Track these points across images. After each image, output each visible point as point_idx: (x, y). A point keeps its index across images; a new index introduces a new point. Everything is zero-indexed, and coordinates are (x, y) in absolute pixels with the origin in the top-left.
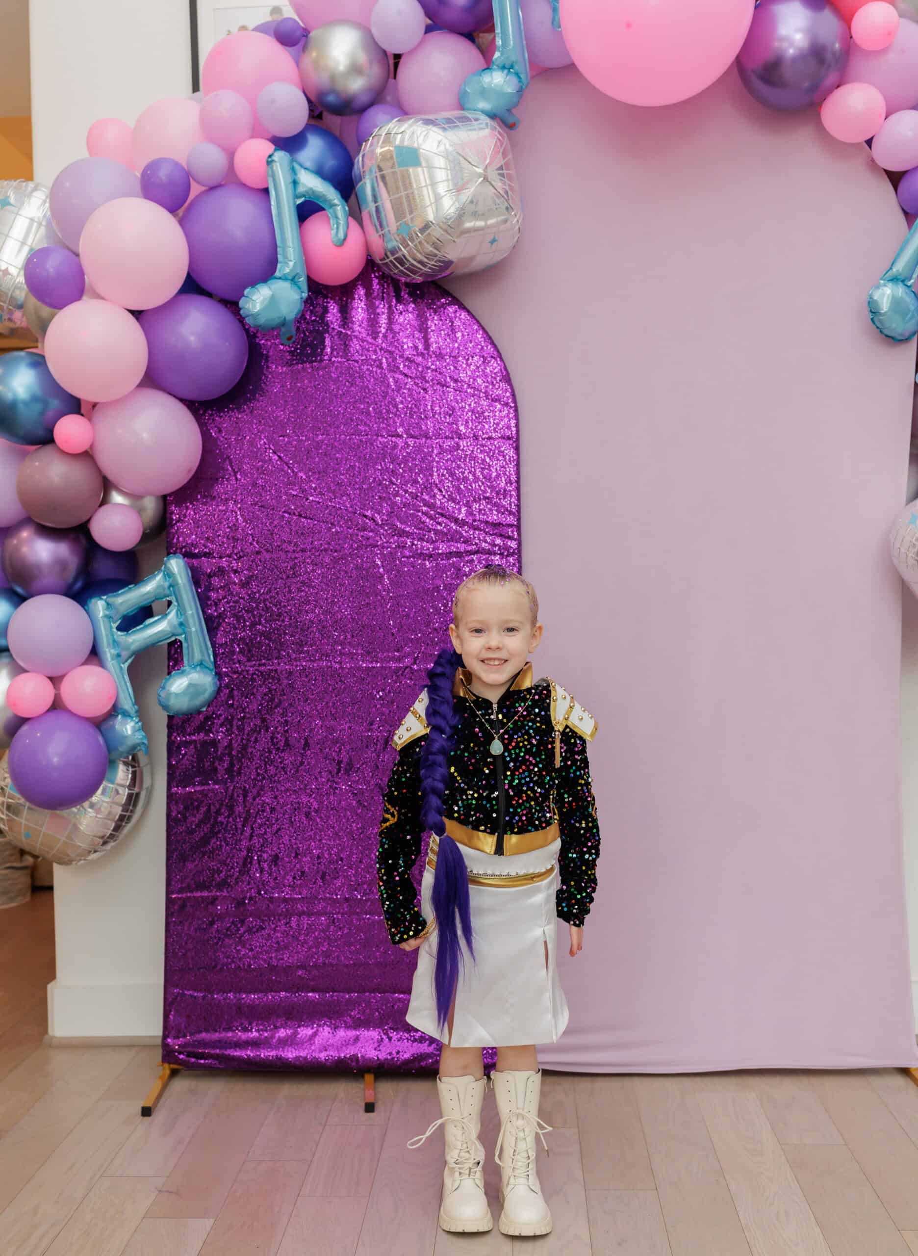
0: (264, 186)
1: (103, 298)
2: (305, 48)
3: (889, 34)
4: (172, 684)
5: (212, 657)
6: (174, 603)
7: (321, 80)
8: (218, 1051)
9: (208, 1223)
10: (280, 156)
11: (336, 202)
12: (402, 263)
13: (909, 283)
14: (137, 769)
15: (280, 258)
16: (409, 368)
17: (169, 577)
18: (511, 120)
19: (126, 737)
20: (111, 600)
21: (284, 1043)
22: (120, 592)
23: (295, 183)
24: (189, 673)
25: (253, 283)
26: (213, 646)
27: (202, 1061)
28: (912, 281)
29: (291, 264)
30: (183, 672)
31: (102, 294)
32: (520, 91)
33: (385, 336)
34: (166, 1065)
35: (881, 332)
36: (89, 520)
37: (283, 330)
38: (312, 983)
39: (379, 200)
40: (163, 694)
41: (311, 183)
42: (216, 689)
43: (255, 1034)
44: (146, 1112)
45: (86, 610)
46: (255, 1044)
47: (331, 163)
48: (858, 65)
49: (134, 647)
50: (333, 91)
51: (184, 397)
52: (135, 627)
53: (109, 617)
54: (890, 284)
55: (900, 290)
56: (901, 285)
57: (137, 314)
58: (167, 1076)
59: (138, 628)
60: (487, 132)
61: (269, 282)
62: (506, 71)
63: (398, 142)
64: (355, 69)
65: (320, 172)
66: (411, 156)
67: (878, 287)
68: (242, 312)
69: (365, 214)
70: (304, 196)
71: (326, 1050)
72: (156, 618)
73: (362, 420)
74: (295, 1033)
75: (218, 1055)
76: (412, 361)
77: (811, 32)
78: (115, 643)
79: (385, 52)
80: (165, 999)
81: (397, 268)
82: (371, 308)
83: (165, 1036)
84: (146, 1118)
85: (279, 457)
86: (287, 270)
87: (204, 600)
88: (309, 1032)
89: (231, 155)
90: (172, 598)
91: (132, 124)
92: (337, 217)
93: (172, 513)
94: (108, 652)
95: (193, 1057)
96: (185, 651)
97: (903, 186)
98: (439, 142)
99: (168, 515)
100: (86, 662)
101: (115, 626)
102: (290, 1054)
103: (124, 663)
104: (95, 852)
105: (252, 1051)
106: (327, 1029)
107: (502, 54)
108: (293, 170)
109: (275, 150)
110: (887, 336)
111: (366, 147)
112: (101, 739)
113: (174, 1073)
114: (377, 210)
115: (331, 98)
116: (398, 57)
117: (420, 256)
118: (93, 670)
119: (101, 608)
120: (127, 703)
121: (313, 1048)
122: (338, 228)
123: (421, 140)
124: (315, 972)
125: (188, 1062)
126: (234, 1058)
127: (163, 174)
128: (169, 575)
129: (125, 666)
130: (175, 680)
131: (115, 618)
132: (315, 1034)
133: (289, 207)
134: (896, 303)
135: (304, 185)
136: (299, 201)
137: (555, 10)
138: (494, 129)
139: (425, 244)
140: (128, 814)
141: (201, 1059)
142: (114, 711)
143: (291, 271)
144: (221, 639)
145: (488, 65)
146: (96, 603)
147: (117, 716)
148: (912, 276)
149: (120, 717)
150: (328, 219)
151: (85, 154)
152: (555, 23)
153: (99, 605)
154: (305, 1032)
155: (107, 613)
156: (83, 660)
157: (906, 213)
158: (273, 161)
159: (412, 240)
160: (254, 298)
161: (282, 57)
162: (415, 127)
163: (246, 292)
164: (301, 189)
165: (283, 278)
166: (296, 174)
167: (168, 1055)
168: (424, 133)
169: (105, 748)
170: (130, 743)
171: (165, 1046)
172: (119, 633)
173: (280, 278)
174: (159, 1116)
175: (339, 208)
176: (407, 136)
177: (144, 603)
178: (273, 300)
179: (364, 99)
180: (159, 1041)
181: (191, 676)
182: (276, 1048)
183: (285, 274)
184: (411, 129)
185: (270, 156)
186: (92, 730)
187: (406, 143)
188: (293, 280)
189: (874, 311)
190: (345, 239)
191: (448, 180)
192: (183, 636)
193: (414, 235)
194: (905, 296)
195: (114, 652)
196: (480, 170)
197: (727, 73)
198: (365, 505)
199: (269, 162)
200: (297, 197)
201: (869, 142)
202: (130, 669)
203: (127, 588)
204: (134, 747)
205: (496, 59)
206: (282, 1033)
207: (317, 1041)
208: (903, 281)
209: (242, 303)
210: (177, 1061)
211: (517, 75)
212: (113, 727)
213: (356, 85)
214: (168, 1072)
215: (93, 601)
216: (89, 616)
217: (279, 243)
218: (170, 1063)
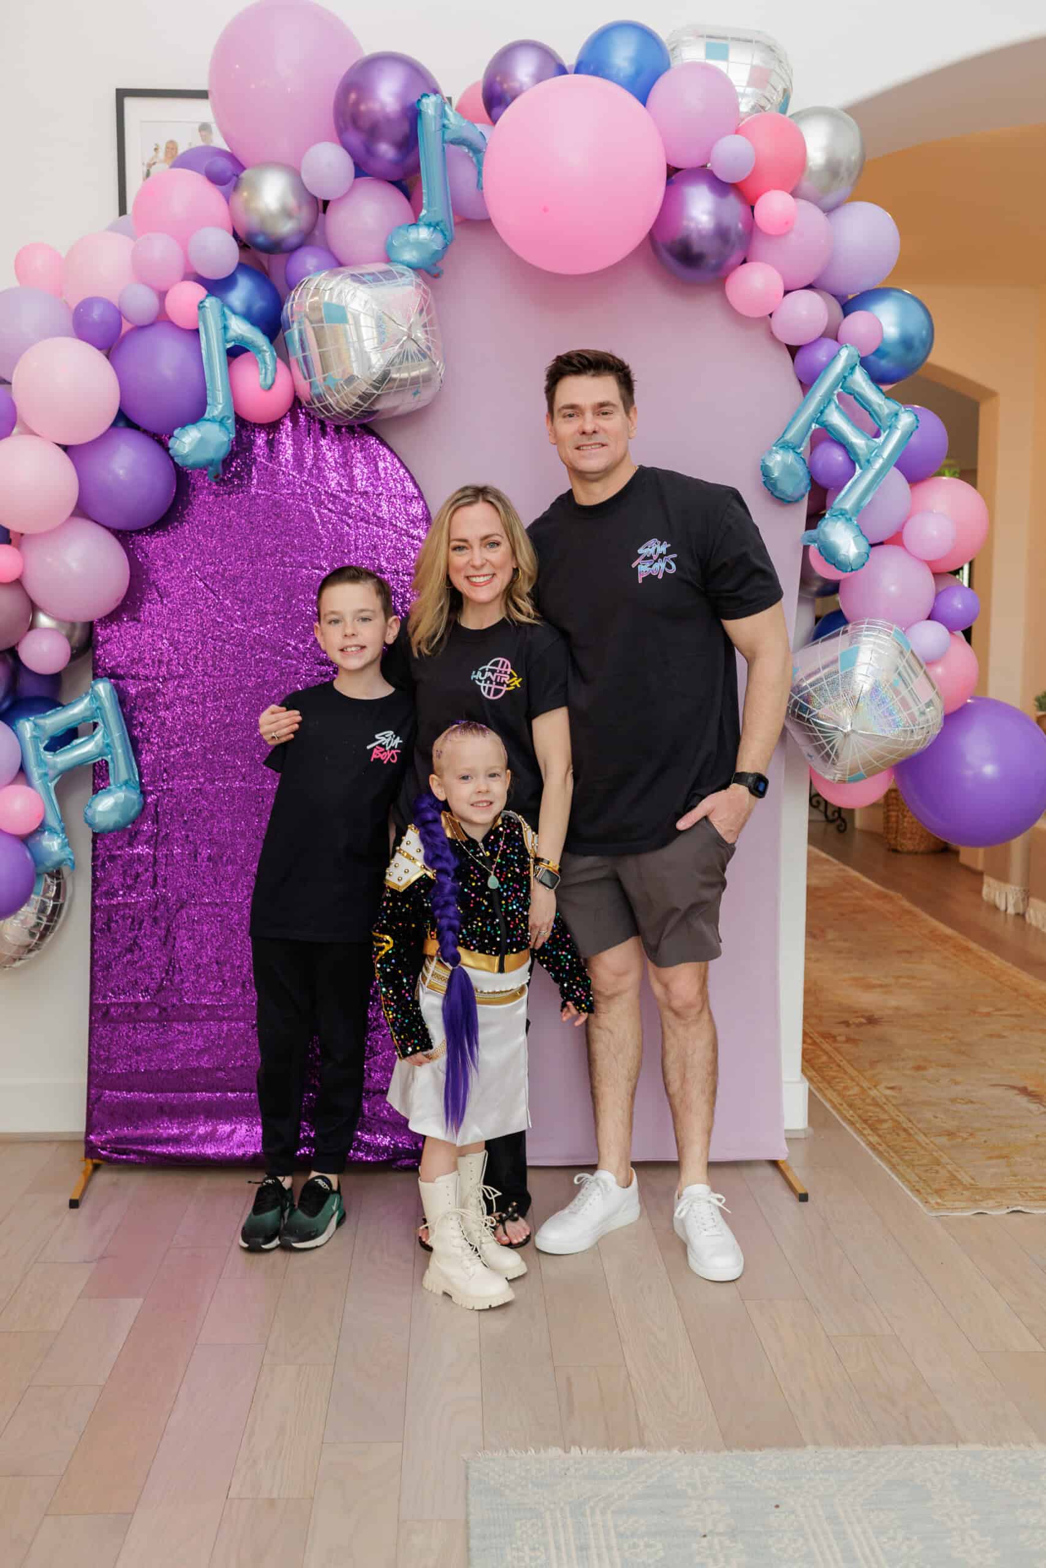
0: (194, 328)
1: (38, 435)
2: (236, 188)
3: (787, 223)
4: (98, 805)
5: (137, 776)
6: (101, 724)
7: (250, 222)
8: (140, 1147)
9: (139, 1302)
10: (211, 303)
11: (265, 348)
12: (329, 411)
13: (799, 451)
14: (61, 881)
15: (209, 400)
16: (334, 503)
17: (97, 701)
18: (435, 271)
19: (51, 853)
20: (41, 722)
21: (204, 1139)
22: (48, 713)
23: (225, 328)
24: (116, 792)
25: (183, 425)
26: (139, 766)
27: (124, 1157)
28: (802, 449)
29: (220, 406)
30: (110, 791)
31: (36, 430)
32: (446, 247)
33: (310, 470)
34: (89, 1161)
35: (772, 493)
36: (18, 644)
37: (211, 469)
38: (230, 1084)
39: (307, 349)
40: (89, 813)
41: (240, 328)
42: (141, 808)
43: (176, 1131)
44: (74, 1204)
45: (14, 731)
46: (175, 1140)
47: (259, 304)
48: (760, 246)
49: (60, 767)
50: (264, 233)
51: (111, 525)
52: (61, 747)
53: (35, 738)
54: (781, 452)
55: (790, 458)
56: (791, 451)
57: (66, 448)
58: (89, 1172)
59: (65, 748)
60: (411, 288)
61: (198, 424)
62: (432, 229)
63: (326, 298)
64: (286, 213)
65: (248, 316)
66: (339, 315)
67: (770, 452)
68: (171, 452)
69: (292, 359)
70: (234, 340)
71: (244, 1146)
72: (82, 740)
73: (287, 552)
74: (215, 1130)
75: (140, 1151)
76: (335, 497)
77: (716, 214)
78: (41, 763)
79: (315, 198)
80: (88, 1098)
81: (324, 413)
82: (298, 444)
83: (89, 1131)
84: (74, 1210)
85: (205, 584)
86: (216, 413)
87: (129, 721)
88: (227, 1128)
89: (162, 295)
90: (99, 720)
91: (64, 255)
92: (265, 363)
93: (98, 635)
94: (35, 772)
95: (116, 1153)
96: (111, 771)
97: (798, 357)
98: (366, 302)
99: (93, 637)
100: (13, 782)
101: (42, 746)
102: (210, 1150)
103: (51, 782)
104: (20, 959)
105: (172, 1147)
106: (245, 1127)
107: (428, 211)
108: (224, 314)
109: (207, 296)
110: (777, 497)
111: (295, 295)
112: (29, 855)
113: (96, 1167)
114: (305, 358)
115: (260, 239)
116: (326, 203)
117: (345, 407)
118: (21, 789)
119: (28, 729)
120: (53, 821)
121: (231, 1144)
122: (266, 374)
123: (349, 297)
124: (234, 1074)
125: (111, 1158)
126: (153, 1154)
127: (96, 314)
128: (96, 697)
129: (52, 785)
130: (102, 800)
131: (43, 738)
132: (233, 1131)
133: (219, 352)
134: (787, 469)
135: (235, 331)
136: (229, 346)
137: (480, 173)
138: (418, 286)
139: (351, 396)
140: (52, 924)
141: (123, 1154)
142: (42, 828)
143: (220, 413)
144: (147, 758)
145: (415, 222)
146: (24, 724)
147: (45, 831)
148: (801, 444)
149: (46, 833)
150: (257, 363)
151: (15, 283)
152: (479, 186)
153: (27, 726)
154: (225, 1128)
155: (35, 733)
156: (9, 780)
157: (801, 382)
158: (204, 307)
159: (338, 392)
160: (183, 440)
161: (212, 195)
162: (342, 285)
163: (176, 432)
164: (231, 334)
165: (212, 420)
166: (226, 319)
167: (91, 1151)
168: (352, 292)
169: (32, 863)
170: (56, 858)
171: (88, 1142)
172: (47, 753)
173: (209, 420)
174: (85, 1209)
175: (267, 354)
176: (336, 293)
177: (72, 725)
178: (202, 441)
179: (294, 241)
180: (82, 1137)
181: (116, 796)
182: (196, 1145)
183: (213, 417)
184: (339, 287)
185: (201, 302)
186: (19, 846)
187: (334, 301)
188: (221, 422)
189: (766, 472)
190: (272, 384)
191: (373, 338)
192: (109, 756)
193: (340, 387)
194: (795, 463)
195: (41, 771)
196: (405, 330)
197: (641, 245)
198: (288, 634)
199: (201, 306)
200: (228, 342)
201: (771, 315)
202: (56, 787)
203: (53, 711)
204: (60, 862)
205: (424, 216)
206: (201, 1130)
207: (236, 1137)
208: (793, 449)
209: (171, 443)
210: (100, 1157)
211: (442, 231)
212: (40, 842)
213: (286, 228)
214: (91, 1167)
215: (21, 721)
216: (17, 736)
217: (208, 385)
218: (92, 1158)
